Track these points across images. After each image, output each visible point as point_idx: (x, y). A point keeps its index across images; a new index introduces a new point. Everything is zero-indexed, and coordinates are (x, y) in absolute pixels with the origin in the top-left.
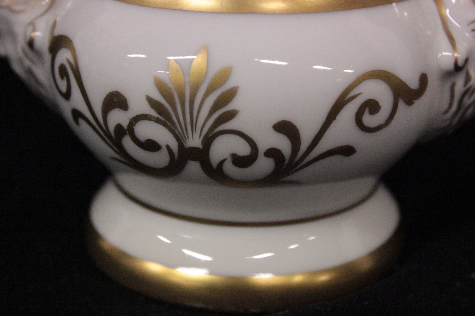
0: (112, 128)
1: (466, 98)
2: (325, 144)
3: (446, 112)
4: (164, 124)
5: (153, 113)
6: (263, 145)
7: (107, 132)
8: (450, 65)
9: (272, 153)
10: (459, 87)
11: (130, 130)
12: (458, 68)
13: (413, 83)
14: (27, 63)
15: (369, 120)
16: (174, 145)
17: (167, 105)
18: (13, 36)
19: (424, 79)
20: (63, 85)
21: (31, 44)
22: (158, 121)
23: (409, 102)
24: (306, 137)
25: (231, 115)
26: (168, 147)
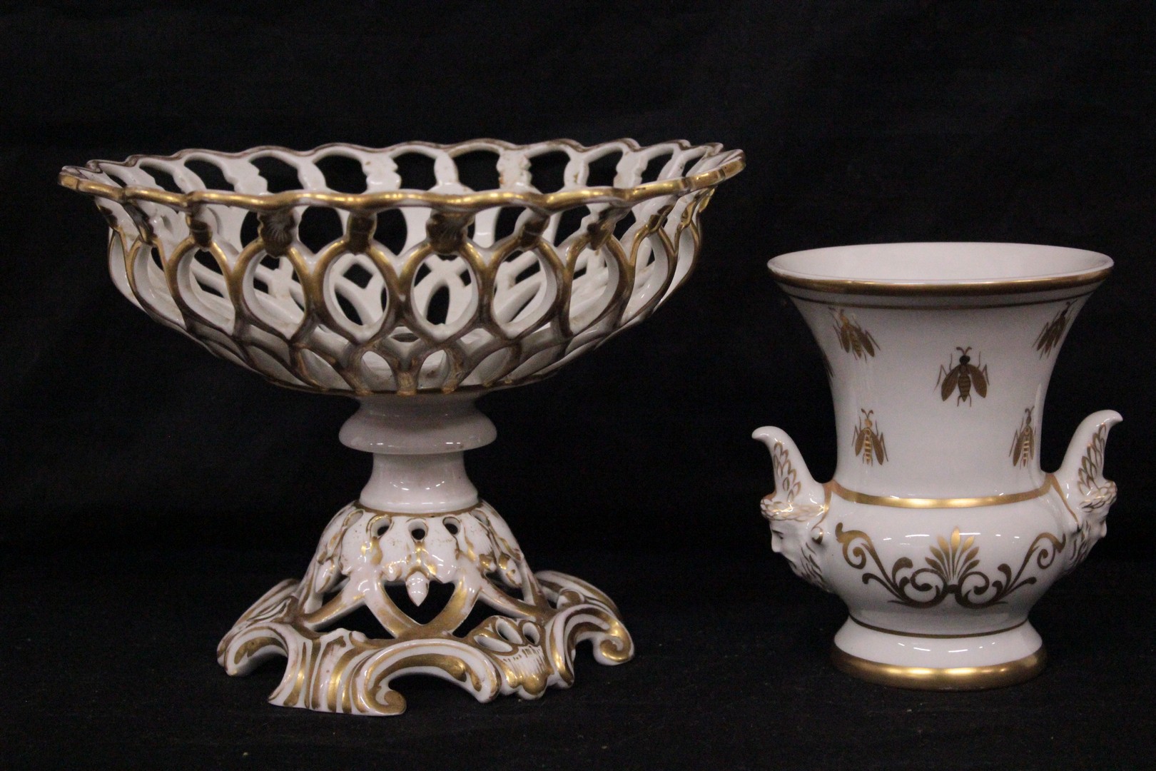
0: (898, 580)
1: (1082, 549)
2: (1024, 576)
3: (1072, 558)
4: (936, 573)
5: (930, 567)
6: (992, 580)
7: (894, 585)
8: (1075, 529)
9: (997, 584)
10: (1079, 543)
11: (913, 580)
12: (1079, 530)
13: (1061, 540)
14: (808, 553)
15: (1045, 562)
16: (941, 585)
17: (938, 561)
18: (795, 536)
19: (1064, 537)
20: (857, 561)
21: (818, 541)
22: (932, 571)
23: (1060, 552)
24: (1014, 571)
25: (975, 564)
26: (937, 587)
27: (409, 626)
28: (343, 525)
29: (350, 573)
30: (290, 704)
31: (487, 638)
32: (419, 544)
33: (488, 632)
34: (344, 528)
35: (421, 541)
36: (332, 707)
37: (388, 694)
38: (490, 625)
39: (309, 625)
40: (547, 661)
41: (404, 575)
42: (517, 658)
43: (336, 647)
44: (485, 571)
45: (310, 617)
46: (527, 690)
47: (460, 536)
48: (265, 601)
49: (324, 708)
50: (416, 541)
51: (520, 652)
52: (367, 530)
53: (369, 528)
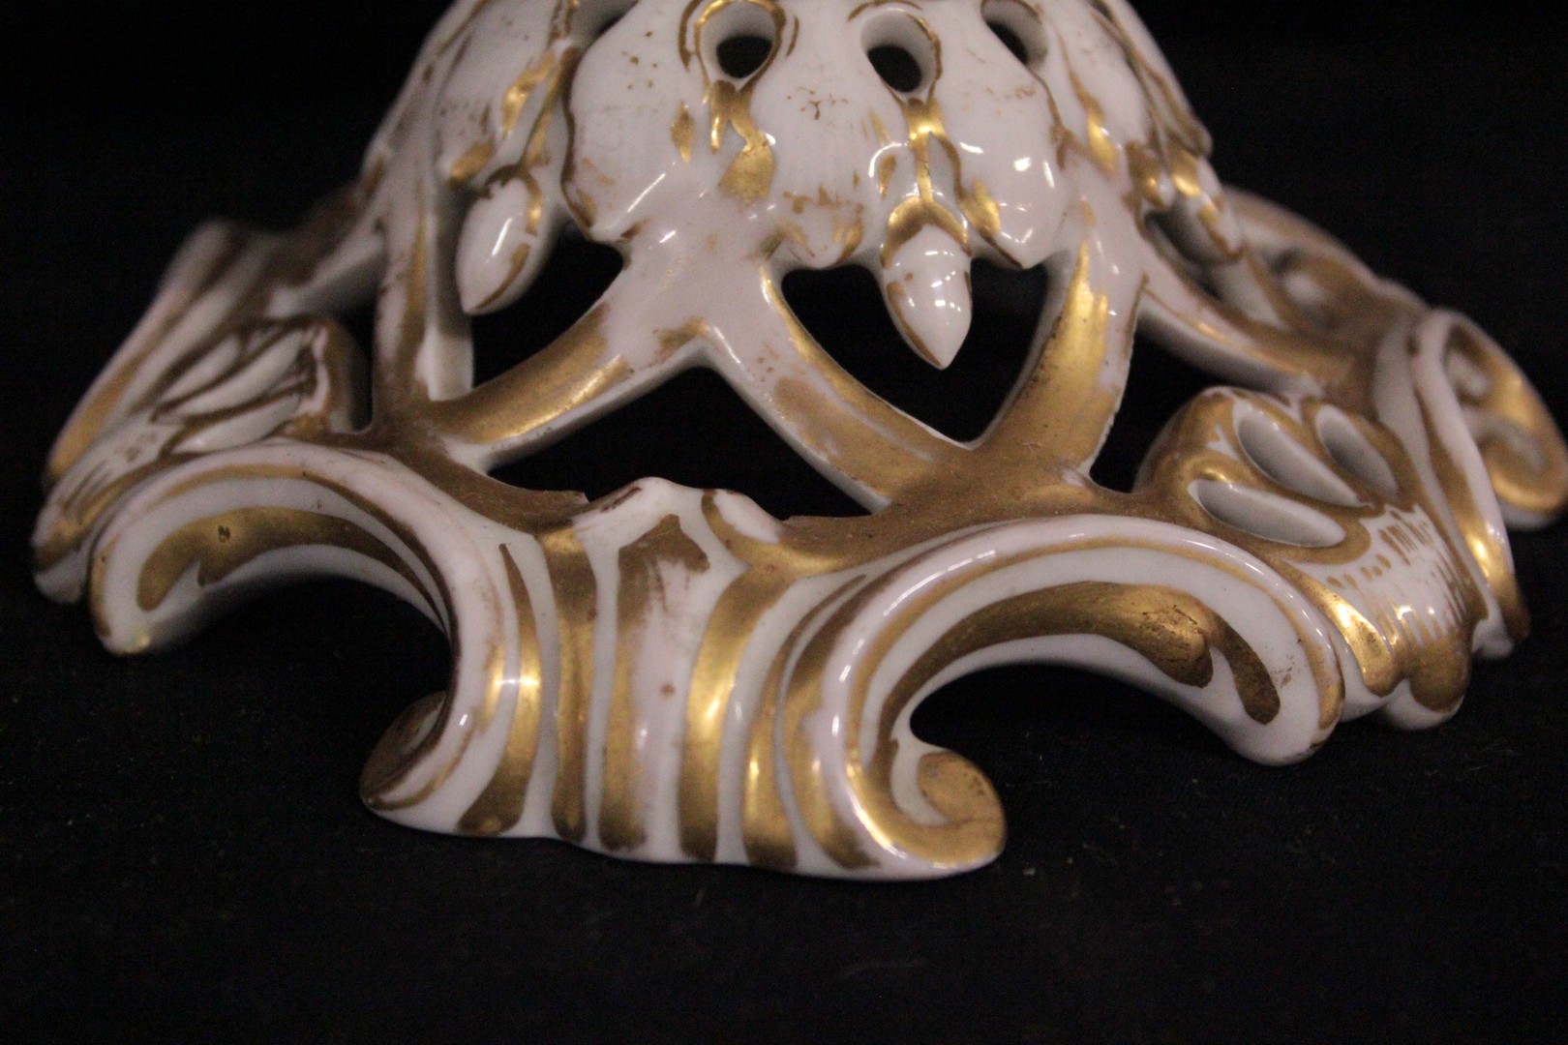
27: (924, 456)
28: (554, 35)
29: (629, 234)
30: (490, 826)
31: (1233, 489)
32: (918, 109)
33: (1220, 462)
34: (563, 45)
35: (922, 95)
36: (698, 836)
37: (926, 766)
38: (1218, 431)
39: (471, 454)
40: (1460, 566)
41: (873, 241)
42: (1378, 572)
43: (672, 573)
44: (1146, 207)
45: (457, 413)
46: (1422, 697)
47: (1053, 69)
48: (172, 323)
49: (663, 844)
50: (904, 97)
51: (1378, 546)
52: (685, 56)
53: (690, 46)
